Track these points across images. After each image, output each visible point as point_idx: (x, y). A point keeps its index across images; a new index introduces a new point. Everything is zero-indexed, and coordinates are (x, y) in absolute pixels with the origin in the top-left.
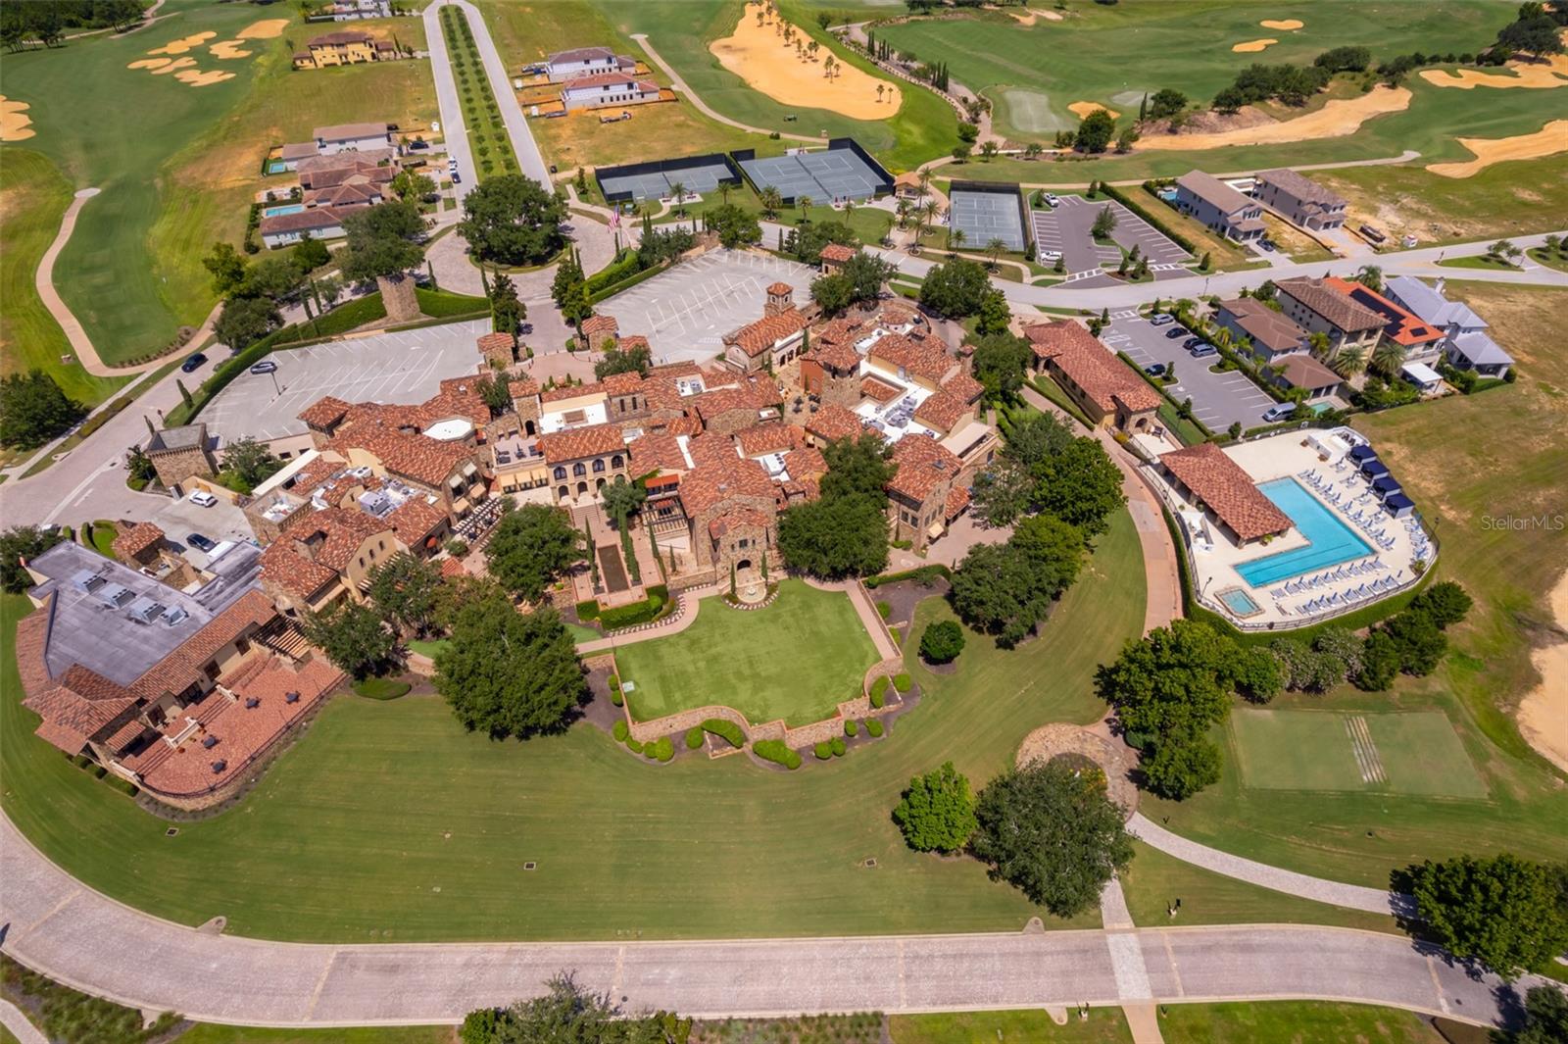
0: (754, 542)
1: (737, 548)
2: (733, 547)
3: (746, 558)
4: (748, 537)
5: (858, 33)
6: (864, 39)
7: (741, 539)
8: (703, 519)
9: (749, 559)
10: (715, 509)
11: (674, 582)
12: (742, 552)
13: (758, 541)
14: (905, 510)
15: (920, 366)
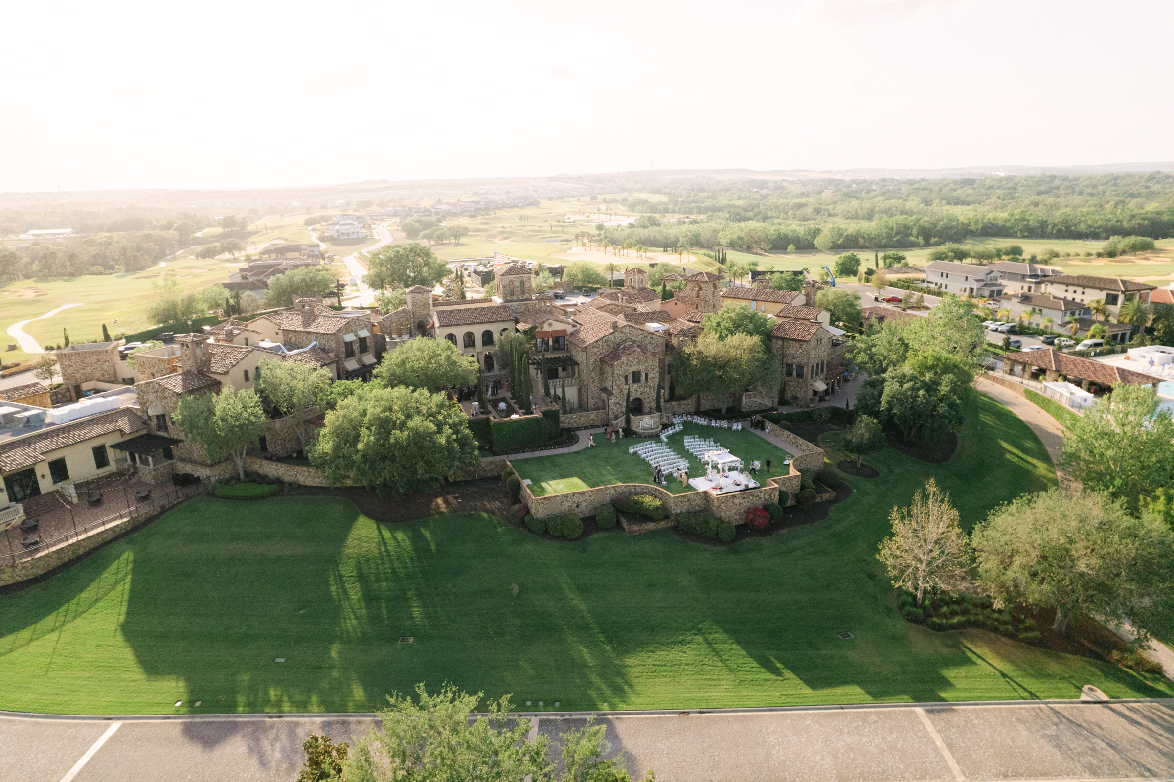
0: (647, 375)
1: (630, 381)
2: (626, 377)
3: (638, 395)
7: (634, 369)
8: (595, 354)
9: (641, 397)
10: (607, 341)
11: (566, 420)
12: (635, 386)
13: (650, 375)
14: (789, 362)
15: (771, 297)
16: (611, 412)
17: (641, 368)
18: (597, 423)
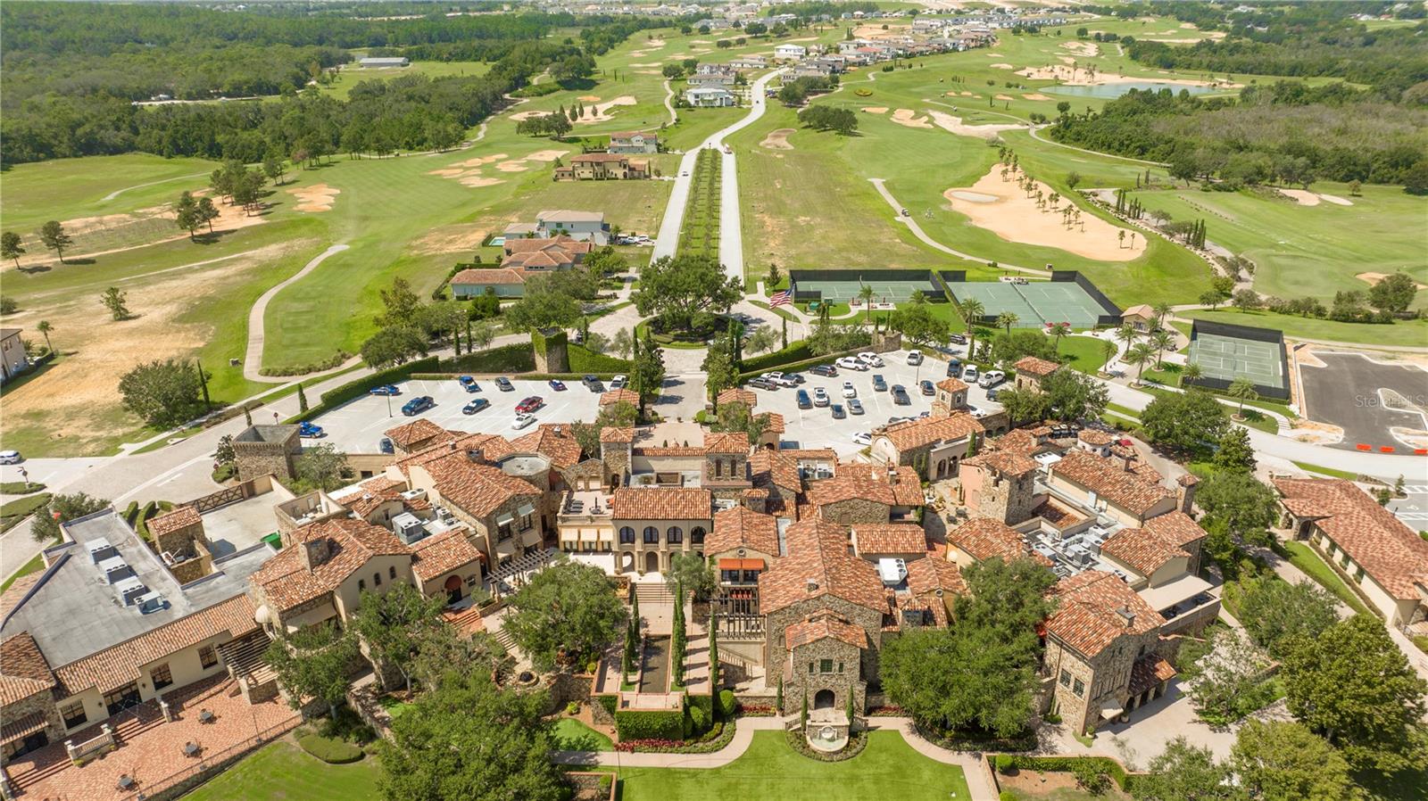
0: (841, 665)
1: (817, 670)
2: (811, 665)
3: (828, 687)
4: (835, 657)
5: (1109, 196)
6: (1113, 201)
7: (824, 657)
8: (779, 621)
9: (832, 689)
10: (797, 608)
12: (824, 677)
13: (847, 666)
14: (1067, 668)
15: (1120, 492)
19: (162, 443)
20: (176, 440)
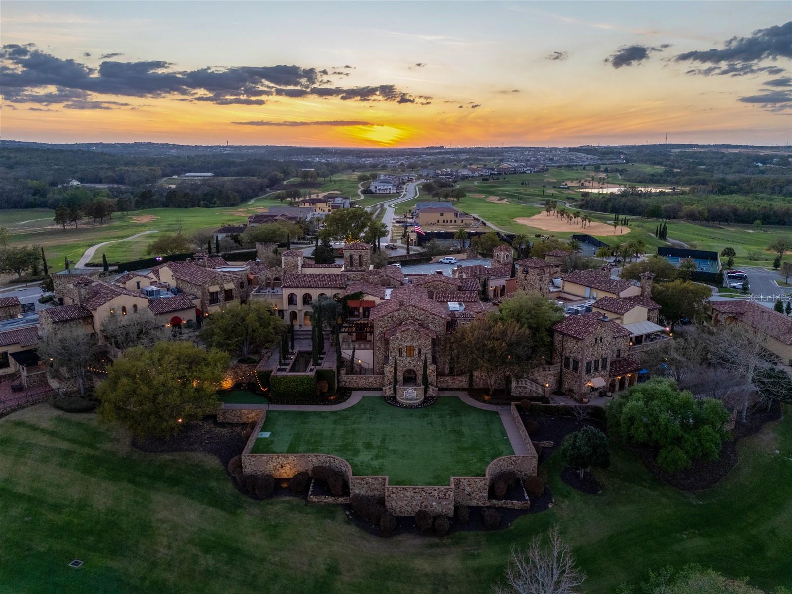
0: (420, 351)
1: (404, 354)
2: (400, 351)
3: (412, 367)
7: (408, 344)
8: (381, 326)
9: (415, 369)
10: (392, 317)
11: (347, 379)
12: (409, 359)
13: (423, 351)
14: (567, 355)
15: (604, 285)
16: (386, 379)
17: (415, 344)
18: (375, 386)
19: (14, 289)
20: (20, 289)
